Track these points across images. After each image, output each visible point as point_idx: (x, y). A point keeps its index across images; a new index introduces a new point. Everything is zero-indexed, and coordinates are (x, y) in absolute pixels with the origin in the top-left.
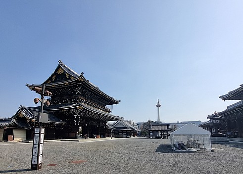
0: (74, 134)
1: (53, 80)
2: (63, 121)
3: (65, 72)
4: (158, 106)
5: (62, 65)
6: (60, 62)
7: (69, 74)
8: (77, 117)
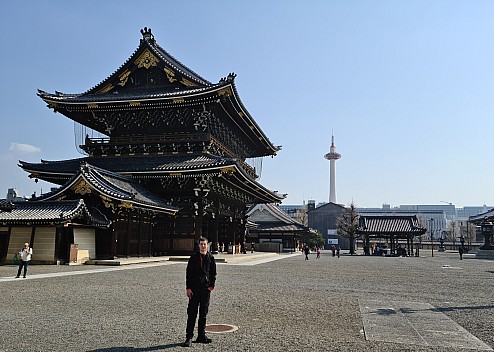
0: (192, 241)
1: (122, 84)
2: (174, 205)
3: (162, 64)
4: (332, 156)
5: (153, 41)
6: (147, 33)
7: (176, 72)
8: (202, 193)
